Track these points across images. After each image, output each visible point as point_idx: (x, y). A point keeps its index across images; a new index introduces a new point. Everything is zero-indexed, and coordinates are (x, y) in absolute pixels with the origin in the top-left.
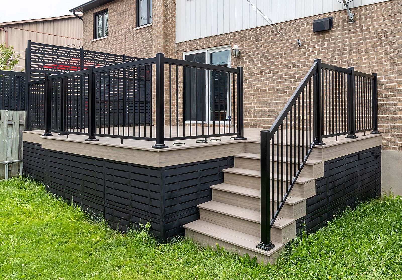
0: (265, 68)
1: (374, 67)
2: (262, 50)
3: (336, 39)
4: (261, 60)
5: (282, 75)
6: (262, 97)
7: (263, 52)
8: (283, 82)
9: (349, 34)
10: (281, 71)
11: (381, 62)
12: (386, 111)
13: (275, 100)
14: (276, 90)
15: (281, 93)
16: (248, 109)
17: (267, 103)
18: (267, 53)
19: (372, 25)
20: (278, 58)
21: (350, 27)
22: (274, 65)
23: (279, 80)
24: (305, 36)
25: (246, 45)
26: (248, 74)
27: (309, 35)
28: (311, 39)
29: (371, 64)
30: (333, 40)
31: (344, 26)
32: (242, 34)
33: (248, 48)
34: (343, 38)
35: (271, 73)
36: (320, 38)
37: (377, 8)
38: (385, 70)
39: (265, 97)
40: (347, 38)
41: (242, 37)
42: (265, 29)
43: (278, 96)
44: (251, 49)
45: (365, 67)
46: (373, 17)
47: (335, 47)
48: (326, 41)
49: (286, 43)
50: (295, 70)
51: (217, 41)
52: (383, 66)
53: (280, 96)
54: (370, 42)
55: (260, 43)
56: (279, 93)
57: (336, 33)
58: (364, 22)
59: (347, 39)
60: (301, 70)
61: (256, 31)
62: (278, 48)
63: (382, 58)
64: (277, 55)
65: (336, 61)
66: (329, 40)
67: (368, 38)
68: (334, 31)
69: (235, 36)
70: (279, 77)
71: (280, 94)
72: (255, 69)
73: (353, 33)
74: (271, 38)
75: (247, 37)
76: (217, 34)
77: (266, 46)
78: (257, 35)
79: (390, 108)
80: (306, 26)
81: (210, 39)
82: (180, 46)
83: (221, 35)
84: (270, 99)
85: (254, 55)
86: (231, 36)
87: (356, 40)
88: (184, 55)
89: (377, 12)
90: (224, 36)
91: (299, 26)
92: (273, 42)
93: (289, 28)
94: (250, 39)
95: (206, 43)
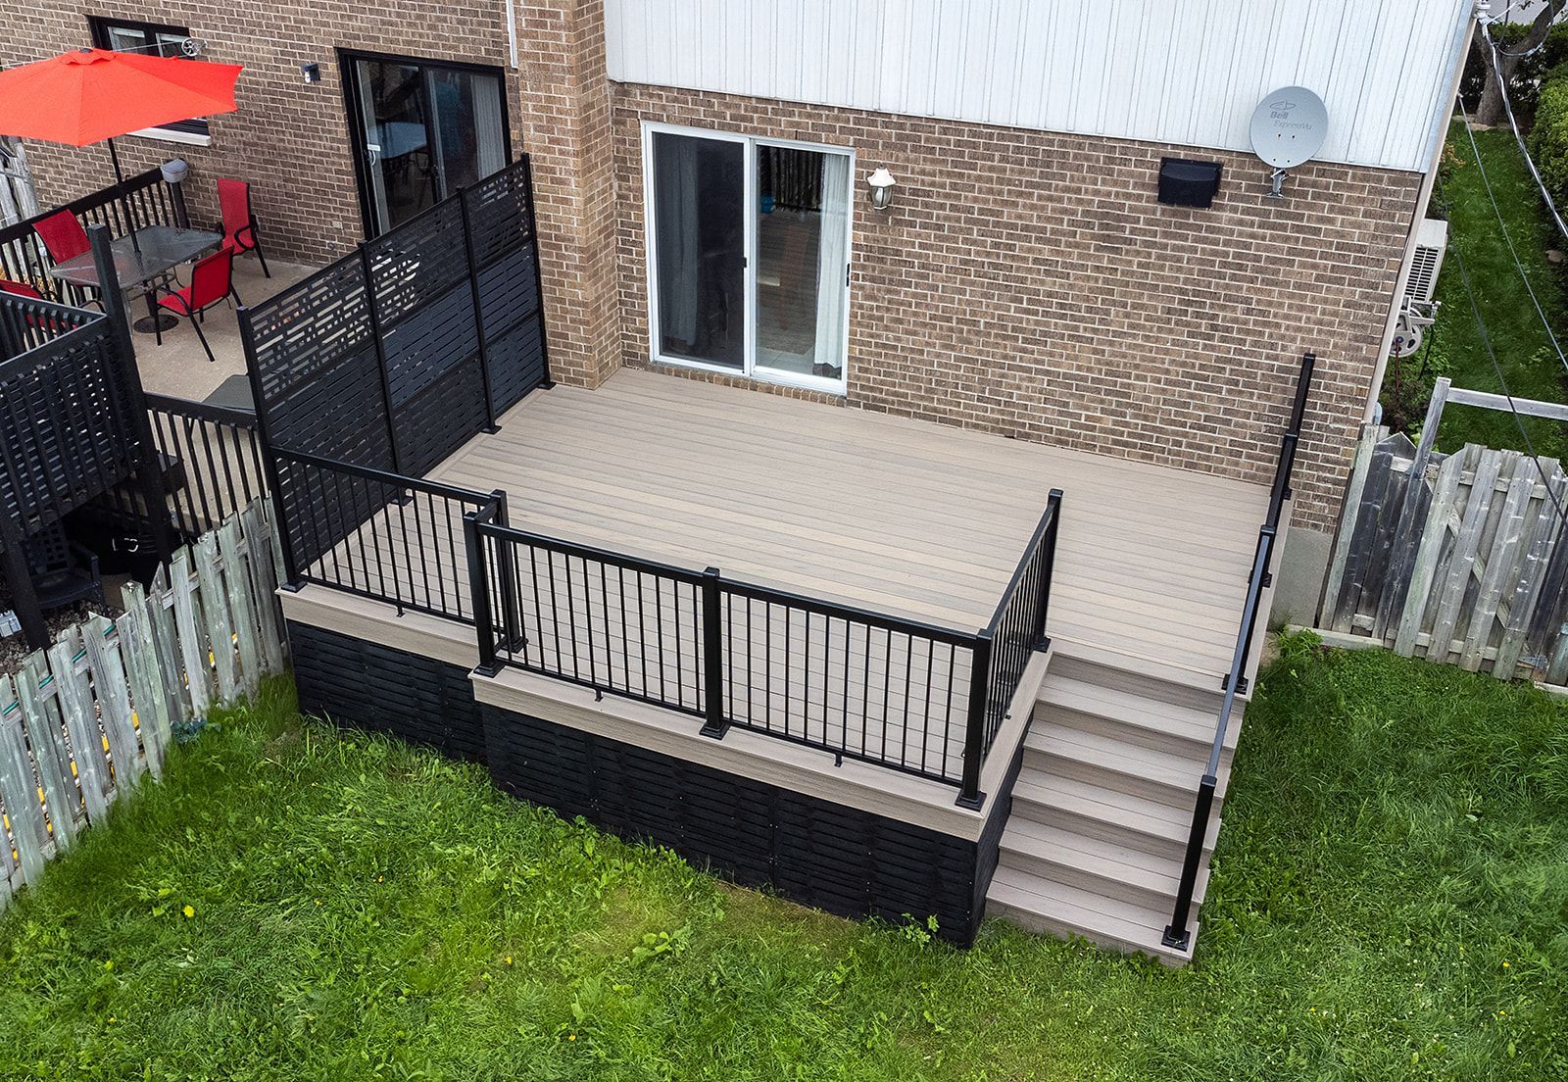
0: (980, 259)
1: (1311, 331)
2: (975, 200)
3: (1219, 231)
4: (969, 231)
5: (1037, 292)
6: (961, 340)
7: (976, 206)
8: (1036, 313)
9: (1259, 227)
10: (1034, 281)
11: (1331, 324)
13: (1005, 357)
14: (1012, 332)
15: (1025, 340)
17: (977, 360)
18: (992, 213)
19: (1331, 221)
20: (1028, 239)
21: (1266, 207)
22: (1013, 255)
24: (1128, 196)
25: (917, 168)
26: (916, 261)
27: (1139, 198)
28: (1145, 211)
30: (1209, 229)
31: (1248, 199)
32: (901, 126)
34: (1240, 234)
35: (1001, 278)
36: (1174, 214)
37: (1354, 178)
38: (1335, 346)
39: (970, 343)
40: (1253, 236)
41: (899, 137)
43: (1014, 349)
44: (933, 184)
45: (1287, 328)
46: (1336, 198)
47: (1215, 253)
48: (1189, 227)
49: (1060, 200)
50: (1079, 288)
51: (798, 123)
52: (1332, 334)
53: (1024, 351)
54: (1315, 266)
55: (969, 176)
56: (1020, 341)
57: (1225, 215)
58: (1310, 207)
59: (1253, 238)
61: (959, 133)
62: (1033, 207)
63: (1335, 314)
64: (1026, 228)
65: (1211, 293)
66: (1199, 228)
67: (1312, 255)
68: (1221, 208)
69: (873, 123)
70: (1025, 297)
71: (1023, 343)
72: (942, 252)
73: (1273, 226)
74: (1012, 170)
75: (920, 141)
76: (797, 99)
77: (991, 191)
78: (959, 146)
79: (1327, 437)
80: (1135, 166)
81: (770, 107)
82: (626, 93)
83: (816, 107)
84: (988, 352)
85: (942, 207)
86: (857, 121)
87: (1275, 249)
88: (648, 130)
89: (1350, 188)
90: (827, 112)
91: (1111, 160)
92: (1017, 186)
93: (1076, 157)
94: (932, 151)
95: (752, 118)
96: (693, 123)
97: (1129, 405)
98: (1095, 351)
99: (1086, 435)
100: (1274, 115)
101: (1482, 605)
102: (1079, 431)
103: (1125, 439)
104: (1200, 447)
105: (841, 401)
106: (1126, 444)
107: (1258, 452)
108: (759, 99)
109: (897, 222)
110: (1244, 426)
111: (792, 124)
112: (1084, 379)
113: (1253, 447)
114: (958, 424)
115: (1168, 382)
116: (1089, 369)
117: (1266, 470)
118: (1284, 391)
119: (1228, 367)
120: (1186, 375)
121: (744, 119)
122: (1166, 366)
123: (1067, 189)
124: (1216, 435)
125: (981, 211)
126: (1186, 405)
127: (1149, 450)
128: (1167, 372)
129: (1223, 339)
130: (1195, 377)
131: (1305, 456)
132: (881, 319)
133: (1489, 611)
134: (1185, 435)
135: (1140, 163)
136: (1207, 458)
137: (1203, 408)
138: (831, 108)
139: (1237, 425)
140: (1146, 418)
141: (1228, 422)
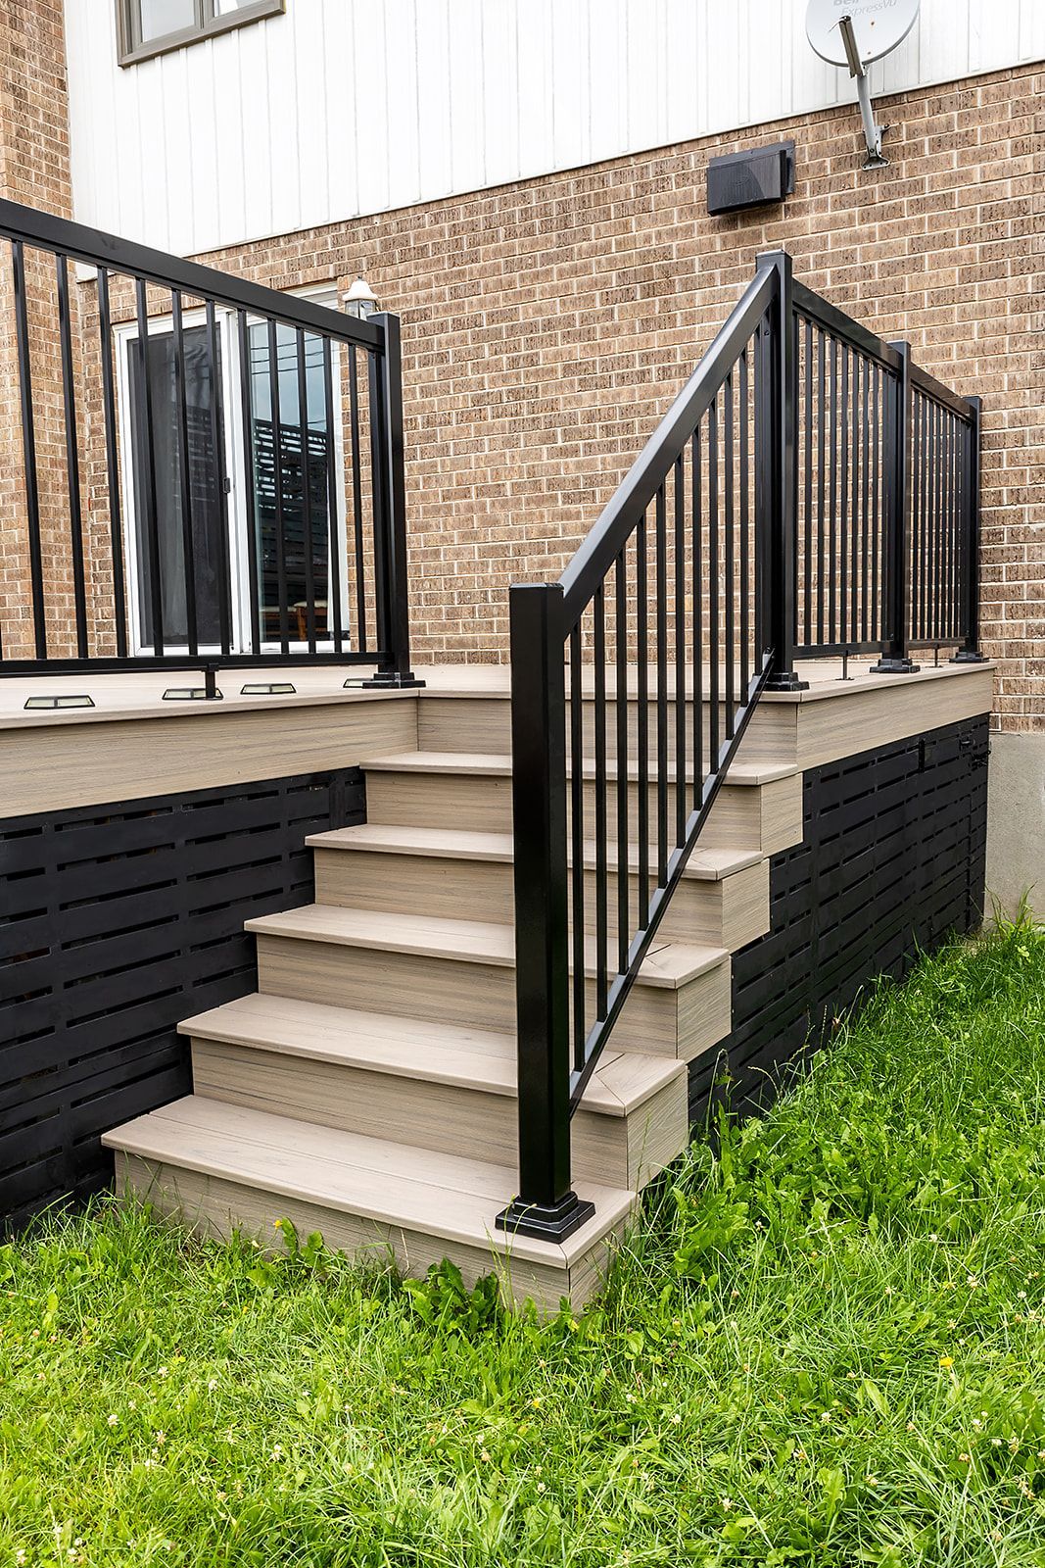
0: (496, 390)
1: (968, 369)
4: (479, 352)
5: (572, 419)
6: (486, 521)
7: (484, 313)
8: (577, 451)
9: (863, 220)
10: (568, 401)
11: (997, 348)
12: (1015, 564)
13: (543, 533)
14: (548, 489)
15: (567, 498)
16: (423, 581)
17: (507, 547)
18: (504, 316)
19: (965, 177)
20: (552, 341)
21: (867, 187)
22: (537, 371)
23: (560, 443)
24: (673, 233)
25: (409, 282)
26: (420, 416)
27: (689, 230)
28: (699, 249)
29: (955, 357)
31: (840, 184)
32: (386, 230)
33: (417, 297)
34: (837, 241)
35: (525, 410)
36: (739, 240)
37: (986, 97)
38: (1012, 383)
39: (496, 522)
40: (855, 239)
41: (386, 246)
42: (491, 206)
43: (555, 516)
44: (429, 298)
46: (967, 139)
49: (586, 269)
50: (626, 395)
51: (272, 267)
52: (1003, 364)
53: (566, 516)
54: (954, 259)
55: (471, 273)
56: (560, 502)
57: (810, 217)
58: (929, 165)
59: (856, 243)
60: (658, 393)
61: (453, 214)
62: (554, 290)
63: (1003, 329)
64: (548, 325)
67: (946, 241)
68: (801, 209)
69: (353, 238)
70: (559, 429)
71: (564, 503)
72: (449, 393)
73: (882, 215)
74: (522, 246)
75: (408, 243)
77: (499, 285)
78: (456, 233)
79: (1029, 549)
80: (678, 186)
83: (289, 238)
84: (521, 531)
85: (443, 327)
86: (336, 239)
87: (891, 249)
88: (122, 339)
89: (984, 115)
90: (302, 241)
91: (645, 188)
92: (530, 266)
94: (424, 251)
108: (229, 250)
111: (265, 272)
123: (594, 251)
125: (491, 318)
131: (999, 594)
135: (683, 180)
138: (305, 233)
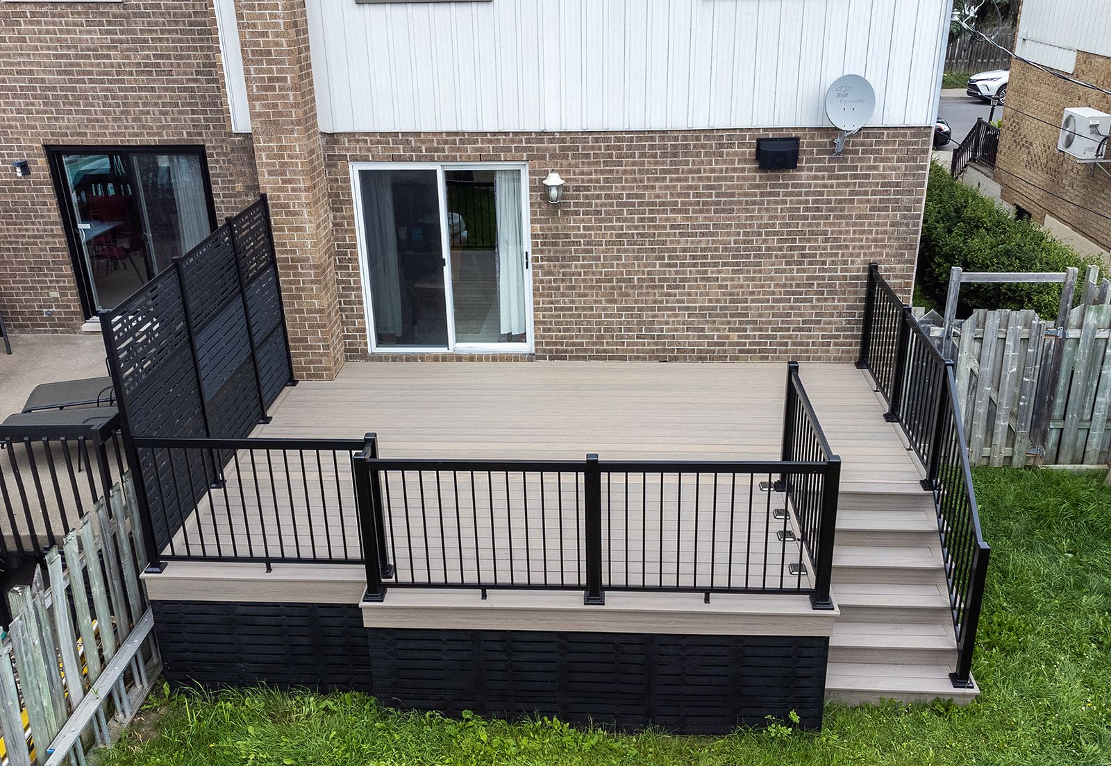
0: (630, 232)
1: (870, 247)
2: (623, 188)
3: (801, 186)
4: (621, 212)
5: (674, 250)
6: (621, 295)
7: (624, 193)
8: (676, 265)
9: (828, 179)
10: (672, 242)
11: (883, 240)
13: (655, 302)
14: (659, 282)
15: (669, 287)
17: (634, 307)
18: (637, 196)
19: (876, 168)
20: (665, 212)
21: (832, 164)
22: (655, 225)
24: (735, 170)
25: (577, 170)
26: (582, 240)
27: (743, 170)
28: (748, 179)
30: (794, 186)
31: (820, 160)
32: (563, 141)
33: (583, 179)
34: (816, 186)
35: (647, 243)
36: (769, 178)
37: (888, 136)
38: (887, 255)
39: (628, 295)
40: (825, 186)
41: (562, 149)
42: (632, 140)
43: (662, 295)
44: (590, 181)
45: (854, 248)
46: (878, 152)
47: (799, 202)
48: (780, 186)
49: (686, 179)
50: (705, 242)
51: (481, 148)
52: (884, 247)
53: (669, 295)
54: (868, 201)
55: (617, 171)
56: (665, 288)
57: (804, 175)
58: (861, 160)
59: (824, 188)
61: (607, 140)
62: (667, 188)
63: (885, 232)
64: (662, 204)
65: (799, 231)
66: (787, 186)
67: (866, 193)
68: (801, 169)
69: (542, 141)
70: (666, 255)
71: (667, 289)
72: (601, 230)
73: (838, 177)
74: (649, 162)
75: (578, 150)
76: (480, 130)
77: (634, 180)
78: (608, 150)
80: (739, 147)
81: (457, 139)
82: (336, 142)
83: (494, 134)
84: (642, 300)
85: (599, 197)
86: (528, 141)
87: (840, 193)
88: (355, 169)
89: (886, 143)
90: (504, 137)
91: (721, 146)
92: (653, 174)
93: (695, 146)
94: (588, 156)
95: (443, 148)
96: (395, 159)
97: (748, 322)
98: (721, 287)
99: (719, 350)
100: (839, 95)
101: (999, 419)
102: (714, 348)
103: (747, 347)
104: (801, 344)
105: (531, 358)
106: (749, 351)
107: (841, 340)
108: (448, 133)
109: (566, 213)
110: (830, 323)
111: (477, 150)
112: (714, 308)
113: (837, 337)
114: (623, 358)
115: (775, 301)
116: (718, 301)
117: (848, 352)
118: (855, 293)
119: (815, 282)
120: (787, 293)
121: (436, 150)
122: (772, 289)
123: (690, 171)
124: (812, 333)
125: (629, 196)
126: (788, 315)
127: (766, 353)
128: (773, 293)
129: (811, 263)
130: (793, 293)
132: (558, 288)
133: (1004, 422)
134: (790, 337)
135: (741, 145)
136: (807, 351)
137: (800, 315)
138: (506, 133)
139: (826, 323)
140: (761, 329)
141: (819, 322)
